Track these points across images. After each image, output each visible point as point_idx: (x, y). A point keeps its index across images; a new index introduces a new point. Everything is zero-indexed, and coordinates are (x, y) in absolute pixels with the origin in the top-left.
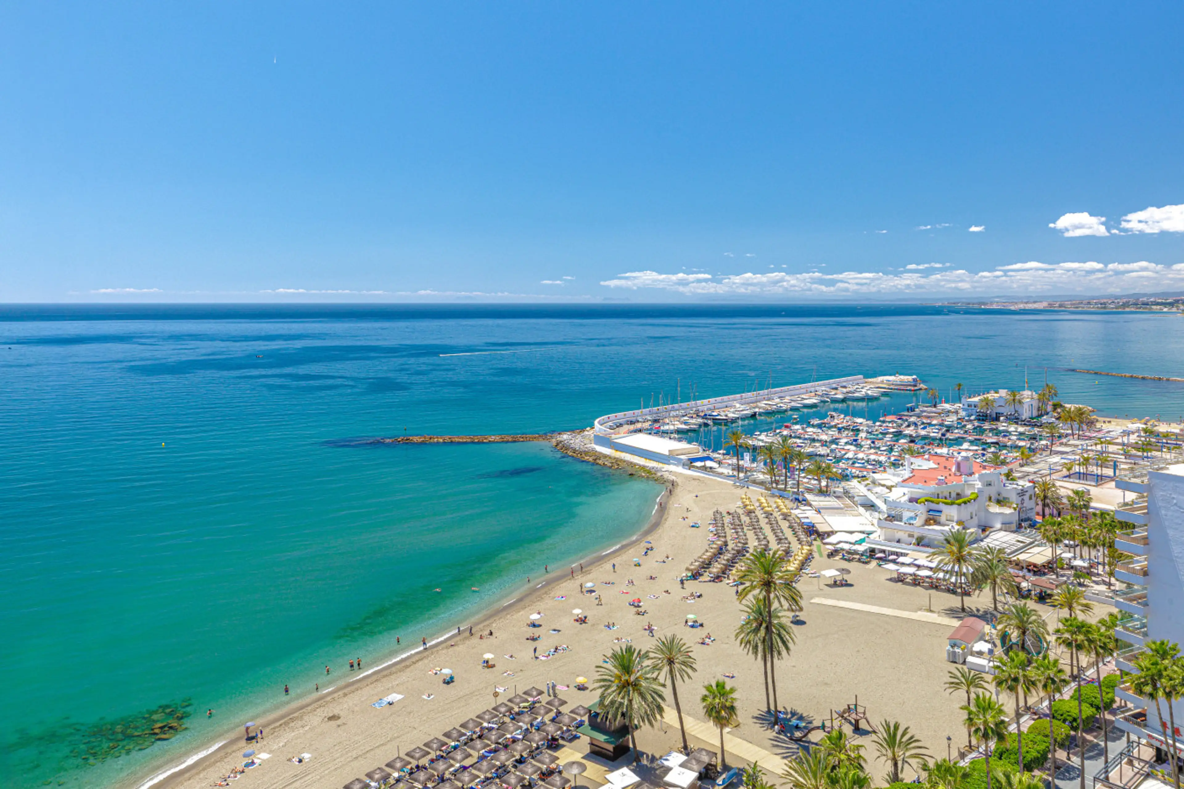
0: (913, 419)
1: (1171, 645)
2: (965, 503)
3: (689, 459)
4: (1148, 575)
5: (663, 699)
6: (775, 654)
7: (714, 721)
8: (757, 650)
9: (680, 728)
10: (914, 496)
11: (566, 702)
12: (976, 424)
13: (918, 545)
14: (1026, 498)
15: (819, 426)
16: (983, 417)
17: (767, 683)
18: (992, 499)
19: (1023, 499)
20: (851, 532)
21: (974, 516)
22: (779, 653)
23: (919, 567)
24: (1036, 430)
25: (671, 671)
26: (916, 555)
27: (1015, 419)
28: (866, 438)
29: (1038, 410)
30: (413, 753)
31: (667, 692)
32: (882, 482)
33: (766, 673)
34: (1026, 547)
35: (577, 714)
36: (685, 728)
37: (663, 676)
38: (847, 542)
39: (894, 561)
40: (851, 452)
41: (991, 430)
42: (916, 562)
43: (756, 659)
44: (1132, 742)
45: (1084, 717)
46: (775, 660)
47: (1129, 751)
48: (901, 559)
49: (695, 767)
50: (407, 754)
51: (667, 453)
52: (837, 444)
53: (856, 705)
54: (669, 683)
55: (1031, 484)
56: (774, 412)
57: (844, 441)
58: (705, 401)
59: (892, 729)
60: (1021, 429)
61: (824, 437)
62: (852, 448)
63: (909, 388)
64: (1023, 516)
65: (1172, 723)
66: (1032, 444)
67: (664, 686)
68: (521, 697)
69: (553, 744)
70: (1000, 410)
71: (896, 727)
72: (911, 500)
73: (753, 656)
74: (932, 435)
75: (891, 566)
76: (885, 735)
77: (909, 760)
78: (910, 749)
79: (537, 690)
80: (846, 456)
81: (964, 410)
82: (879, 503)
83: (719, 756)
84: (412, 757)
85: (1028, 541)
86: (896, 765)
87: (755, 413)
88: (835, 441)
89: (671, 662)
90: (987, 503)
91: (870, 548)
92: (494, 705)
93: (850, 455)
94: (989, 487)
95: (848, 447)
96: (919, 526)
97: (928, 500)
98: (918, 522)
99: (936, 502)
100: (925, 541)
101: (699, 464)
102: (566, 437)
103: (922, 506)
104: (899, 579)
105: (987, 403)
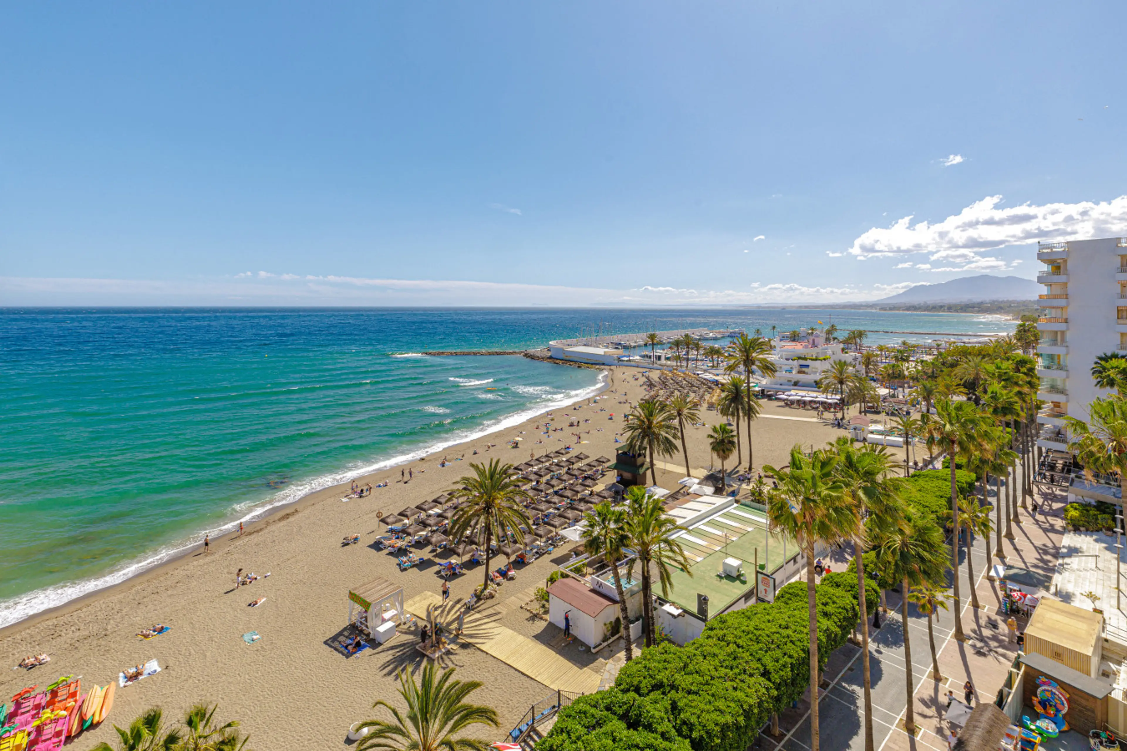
2: (825, 359)
3: (618, 357)
10: (789, 357)
11: (588, 457)
13: (796, 386)
19: (856, 363)
25: (680, 420)
26: (796, 391)
35: (600, 462)
49: (711, 484)
51: (603, 354)
55: (860, 354)
68: (553, 454)
72: (787, 359)
89: (679, 414)
94: (834, 356)
96: (795, 376)
97: (800, 358)
98: (794, 372)
99: (805, 359)
100: (800, 383)
101: (626, 359)
102: (531, 351)
103: (795, 362)
104: (787, 405)
105: (794, 335)
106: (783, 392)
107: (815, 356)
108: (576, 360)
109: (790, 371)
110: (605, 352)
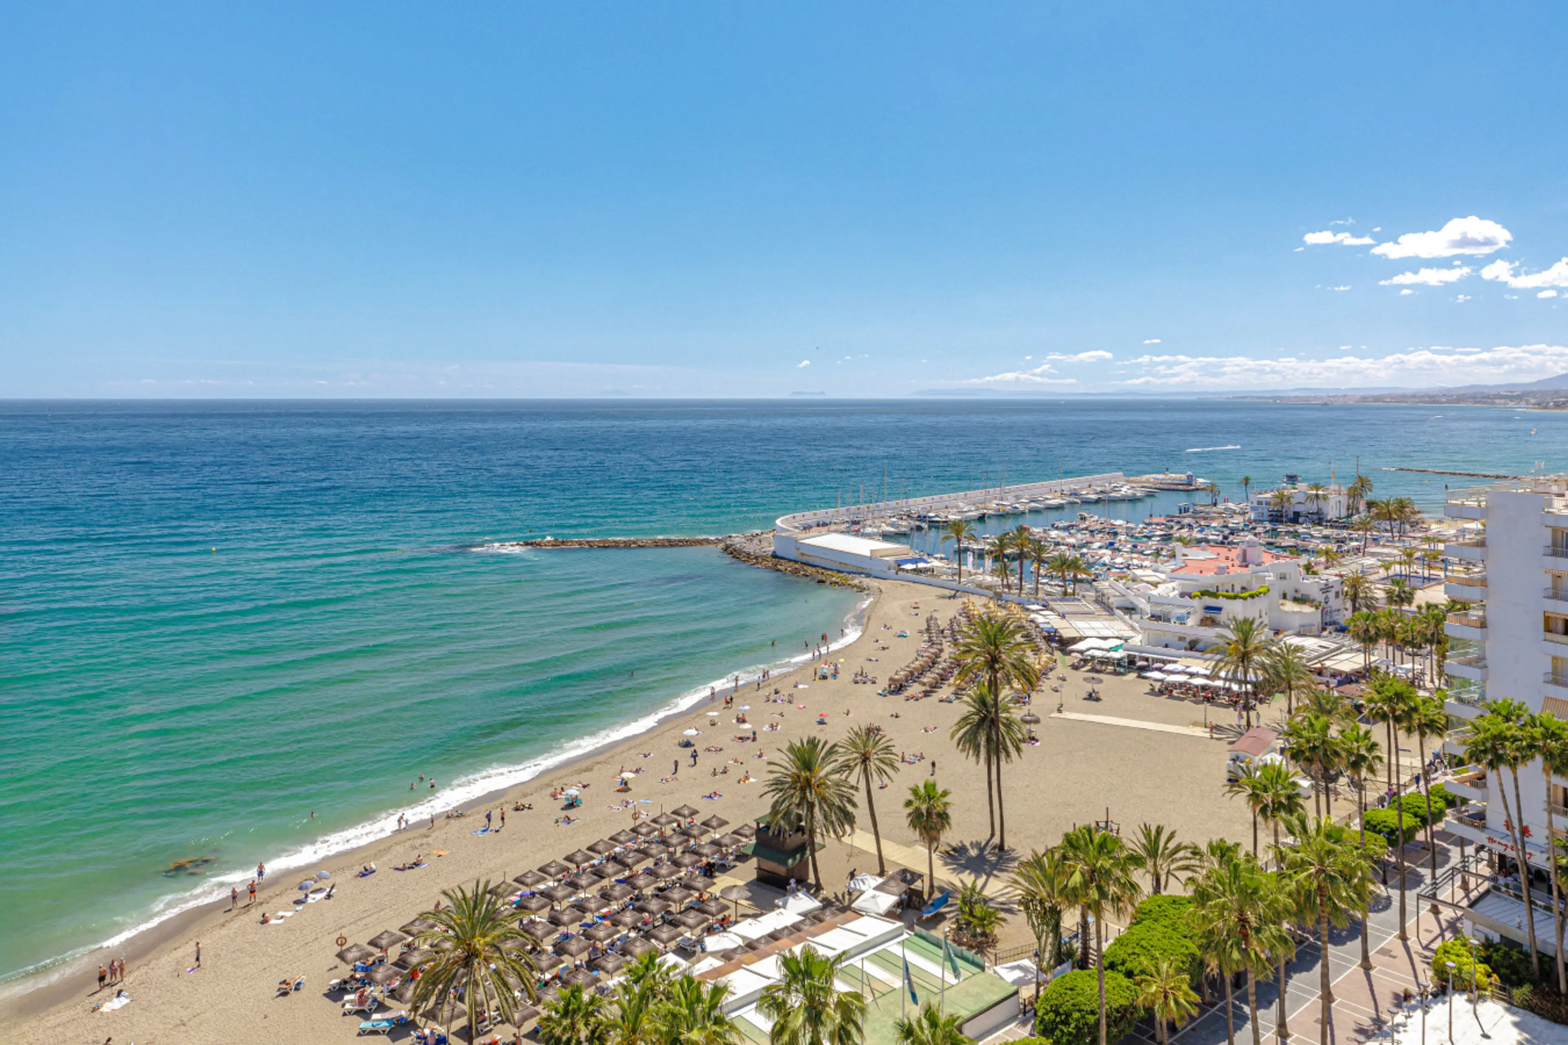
0: (1186, 521)
1: (1516, 704)
2: (1252, 596)
3: (896, 561)
4: (1486, 627)
5: (854, 805)
6: (1003, 756)
7: (921, 834)
8: (979, 752)
9: (876, 853)
10: (1186, 590)
11: (726, 823)
12: (1269, 526)
13: (1191, 649)
14: (1332, 595)
15: (1066, 529)
16: (1276, 518)
17: (991, 796)
18: (1288, 596)
19: (1327, 598)
20: (1105, 638)
21: (1263, 614)
22: (1008, 755)
23: (1192, 675)
24: (1345, 533)
25: (865, 770)
26: (1189, 661)
27: (1319, 519)
28: (1126, 541)
29: (1348, 509)
30: (523, 879)
31: (860, 797)
32: (1145, 579)
33: (990, 783)
34: (1332, 653)
35: (741, 835)
36: (883, 853)
37: (855, 777)
38: (1099, 649)
39: (1160, 670)
40: (1106, 556)
41: (1288, 533)
42: (1189, 670)
43: (978, 763)
44: (1468, 857)
45: (1404, 828)
46: (1003, 763)
47: (1464, 867)
48: (1169, 667)
49: (895, 889)
50: (516, 880)
51: (868, 554)
52: (1089, 548)
53: (1107, 822)
54: (862, 785)
55: (1337, 578)
56: (1008, 514)
57: (1096, 545)
58: (919, 500)
59: (1153, 832)
60: (1327, 532)
61: (1072, 540)
62: (1109, 552)
63: (1181, 487)
64: (1328, 620)
65: (1520, 820)
66: (1339, 547)
67: (857, 789)
68: (667, 816)
69: (709, 871)
70: (1299, 508)
71: (1159, 830)
72: (1182, 595)
73: (974, 758)
74: (1211, 537)
75: (1156, 675)
76: (1144, 841)
77: (1177, 873)
78: (1177, 860)
79: (689, 808)
80: (1102, 561)
81: (1253, 509)
82: (1142, 603)
83: (926, 879)
84: (522, 883)
85: (1333, 646)
86: (1158, 880)
87: (984, 515)
88: (1086, 545)
89: (865, 759)
90: (1282, 601)
91: (1129, 656)
92: (632, 826)
93: (1106, 559)
94: (1283, 582)
95: (1103, 551)
96: (1192, 627)
97: (1204, 593)
98: (1191, 622)
99: (1214, 595)
100: (1200, 645)
101: (909, 566)
102: (738, 540)
103: (1196, 602)
104: (1166, 690)
105: (1282, 499)
106: (1165, 662)
107: (1238, 589)
108: (817, 562)
109: (1181, 620)
110: (872, 551)
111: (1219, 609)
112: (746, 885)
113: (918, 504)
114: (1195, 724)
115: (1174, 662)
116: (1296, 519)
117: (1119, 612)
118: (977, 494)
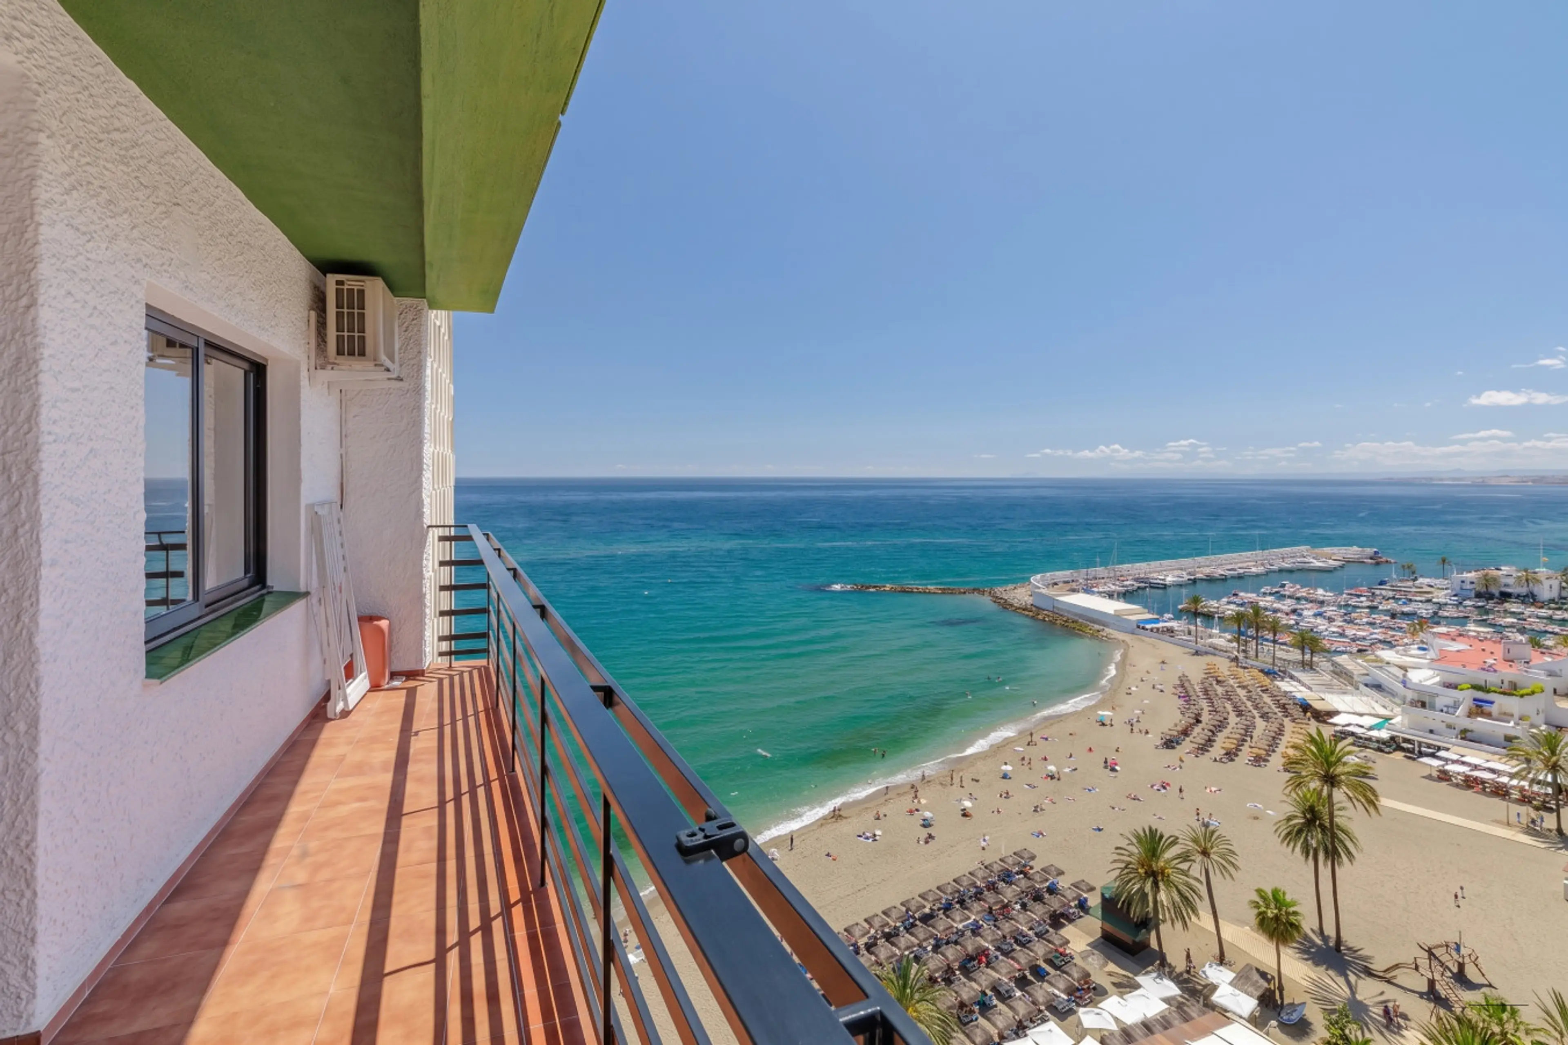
2: (1526, 694)
3: (1137, 620)
10: (1448, 680)
13: (1463, 738)
18: (1559, 692)
20: (1361, 714)
23: (1473, 766)
26: (1462, 750)
27: (1531, 600)
38: (1357, 725)
39: (1432, 755)
42: (1467, 760)
48: (1442, 754)
49: (1252, 991)
51: (1113, 613)
63: (1366, 560)
70: (1508, 590)
72: (1444, 684)
75: (1429, 761)
79: (1028, 852)
82: (1395, 685)
83: (1277, 983)
89: (1205, 853)
90: (1555, 698)
91: (1392, 735)
96: (1461, 716)
97: (1469, 685)
98: (1460, 711)
99: (1485, 689)
100: (1473, 735)
101: (1149, 626)
103: (1465, 694)
104: (1444, 776)
105: (1488, 581)
106: (1439, 749)
107: (1506, 685)
109: (1447, 709)
110: (1115, 611)
111: (1492, 703)
112: (1094, 945)
113: (1142, 568)
114: (1497, 822)
115: (1447, 749)
116: (1505, 596)
117: (1362, 687)
118: (1187, 562)
